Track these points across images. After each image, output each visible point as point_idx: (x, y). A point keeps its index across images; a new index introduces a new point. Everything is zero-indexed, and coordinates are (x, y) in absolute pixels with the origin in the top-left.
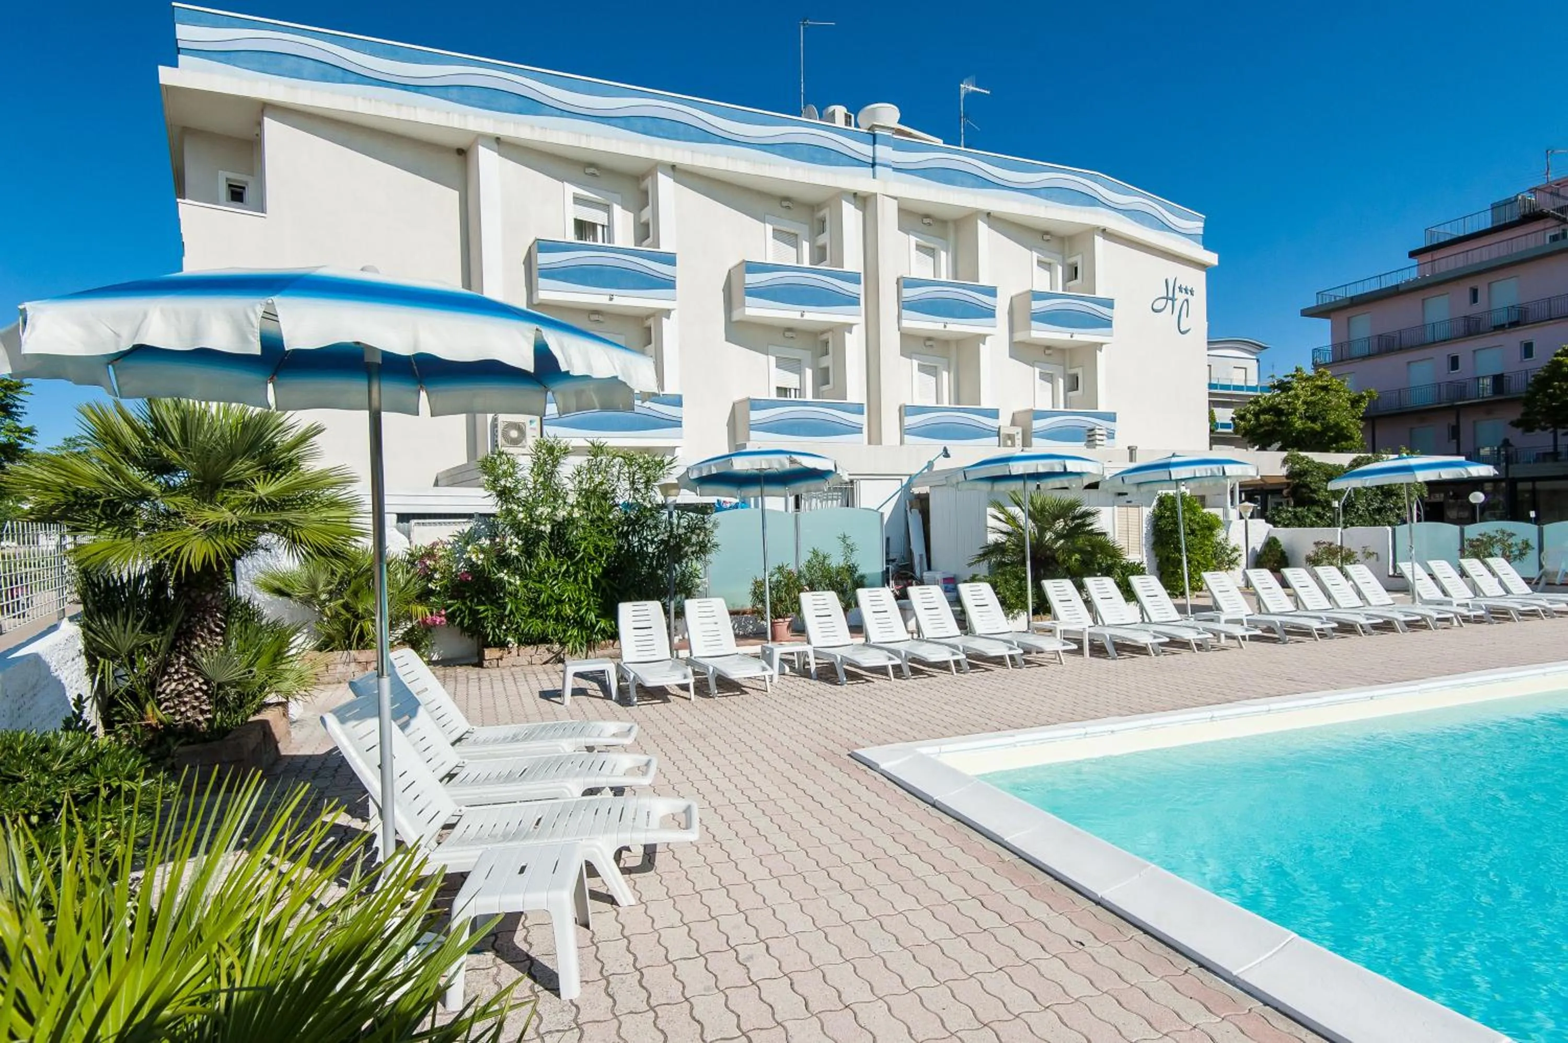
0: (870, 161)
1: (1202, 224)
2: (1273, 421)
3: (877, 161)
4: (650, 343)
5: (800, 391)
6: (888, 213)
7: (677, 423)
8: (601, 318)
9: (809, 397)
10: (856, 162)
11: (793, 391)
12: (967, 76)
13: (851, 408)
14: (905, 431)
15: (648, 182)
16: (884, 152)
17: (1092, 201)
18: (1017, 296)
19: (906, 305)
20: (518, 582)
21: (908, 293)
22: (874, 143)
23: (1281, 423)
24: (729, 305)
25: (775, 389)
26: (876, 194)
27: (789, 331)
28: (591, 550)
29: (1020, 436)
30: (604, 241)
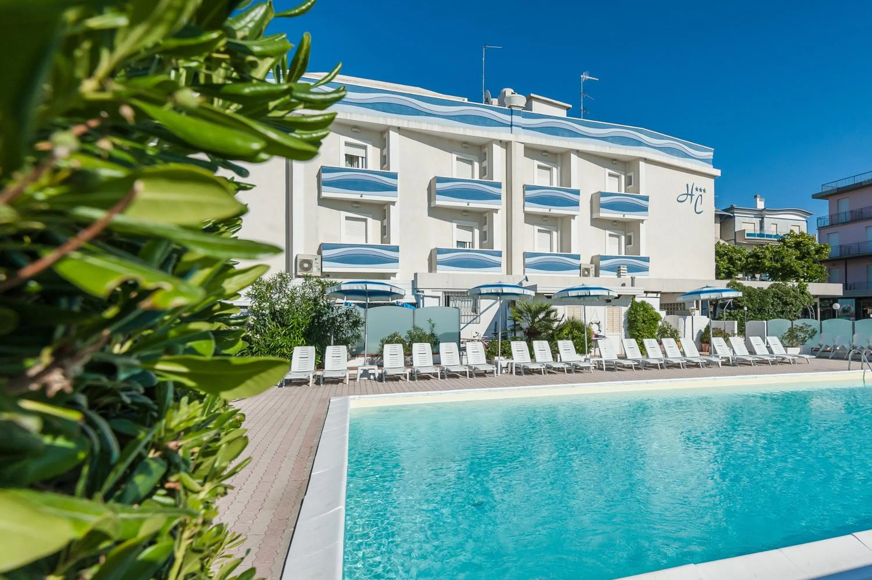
0: (510, 124)
1: (712, 153)
2: (754, 262)
3: (513, 124)
4: (385, 218)
5: (472, 244)
6: (518, 151)
7: (396, 261)
8: (358, 205)
9: (477, 247)
10: (501, 124)
11: (468, 244)
12: (585, 71)
13: (495, 253)
14: (526, 266)
15: (386, 135)
16: (517, 119)
17: (639, 143)
18: (594, 194)
19: (527, 200)
20: (258, 337)
21: (529, 193)
22: (512, 115)
23: (758, 263)
24: (430, 199)
25: (456, 242)
26: (511, 141)
27: (465, 212)
28: (295, 324)
29: (593, 269)
30: (362, 167)
